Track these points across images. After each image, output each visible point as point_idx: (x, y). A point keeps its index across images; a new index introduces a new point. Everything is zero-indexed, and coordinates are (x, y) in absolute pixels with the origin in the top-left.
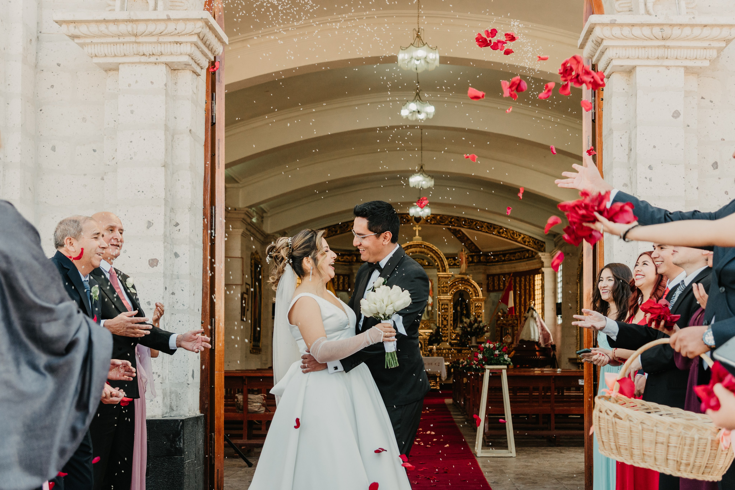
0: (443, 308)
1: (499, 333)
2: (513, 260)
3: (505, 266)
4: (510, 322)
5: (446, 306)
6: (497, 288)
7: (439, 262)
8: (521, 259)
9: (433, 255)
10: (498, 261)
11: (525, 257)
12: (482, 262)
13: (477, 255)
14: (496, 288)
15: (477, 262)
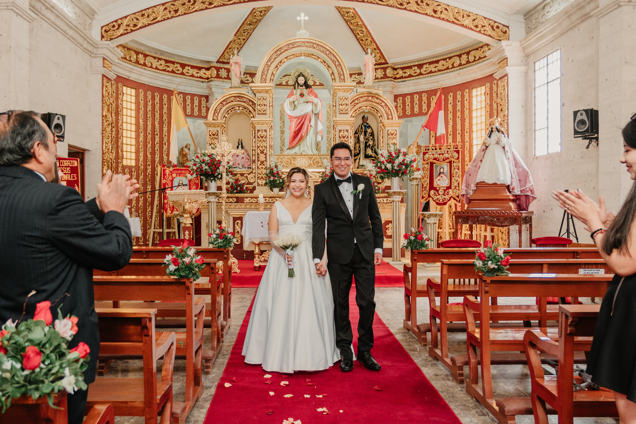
0: (341, 135)
1: (428, 173)
2: (436, 72)
3: (423, 80)
4: (447, 155)
5: (346, 133)
6: (410, 113)
7: (335, 69)
8: (448, 68)
9: (326, 57)
10: (410, 76)
11: (455, 65)
12: (389, 77)
13: (381, 68)
14: (408, 112)
15: (381, 78)
